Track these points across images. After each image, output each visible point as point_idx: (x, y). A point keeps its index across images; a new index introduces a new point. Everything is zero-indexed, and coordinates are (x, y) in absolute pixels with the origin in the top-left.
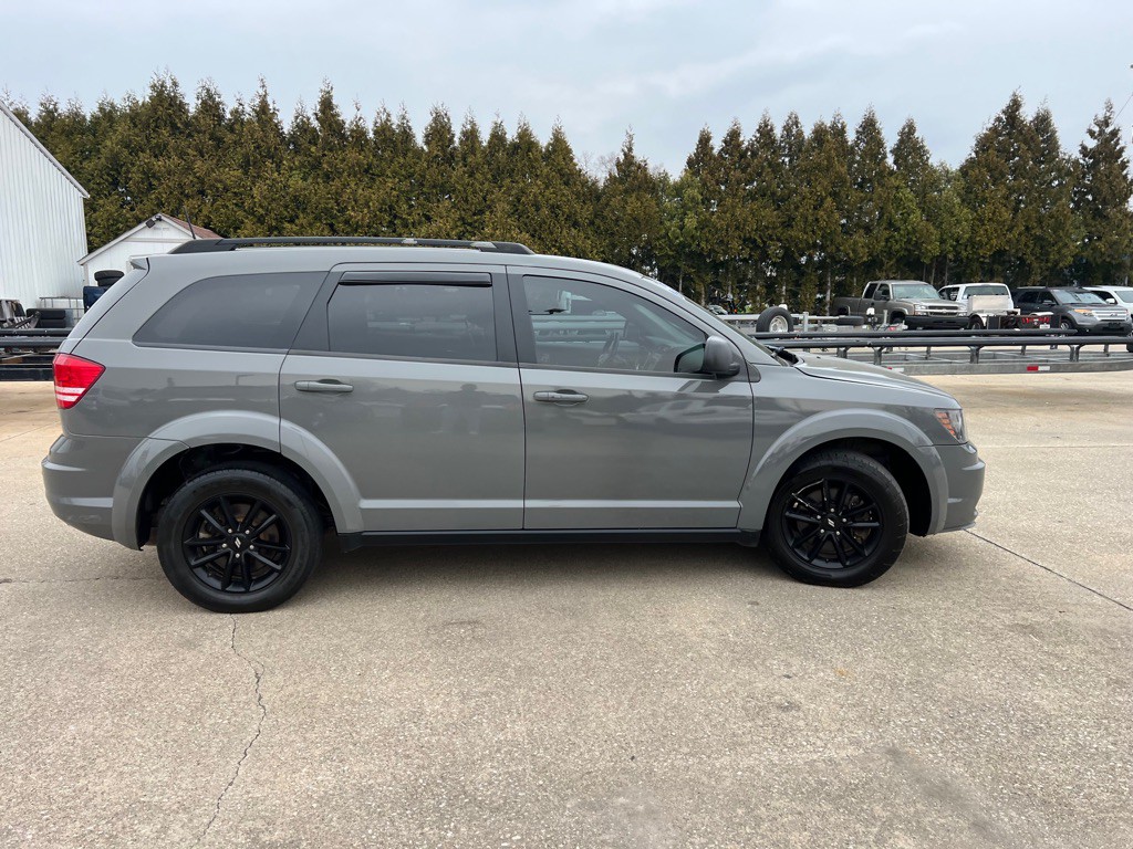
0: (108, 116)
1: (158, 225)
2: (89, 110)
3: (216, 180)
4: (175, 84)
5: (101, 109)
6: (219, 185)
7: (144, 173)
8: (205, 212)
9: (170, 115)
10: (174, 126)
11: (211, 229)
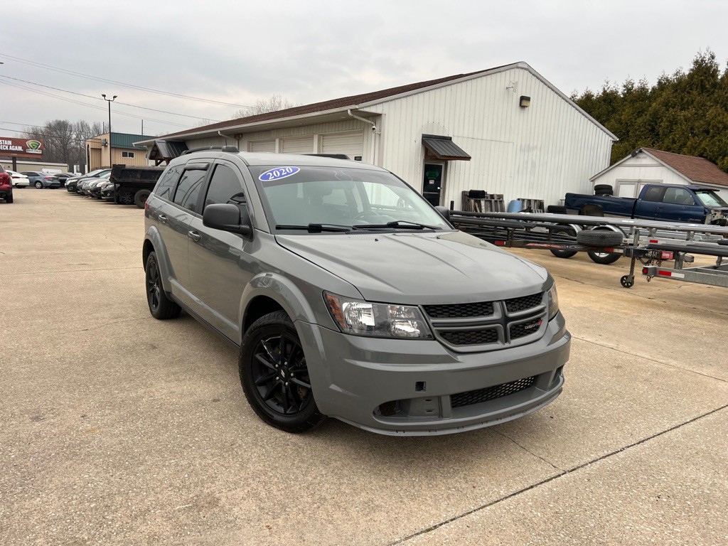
0: (663, 86)
1: (641, 155)
2: (652, 84)
3: (719, 122)
4: (713, 57)
5: (660, 83)
6: (720, 125)
7: (670, 122)
8: (703, 146)
9: (702, 81)
10: (703, 87)
11: (704, 157)
